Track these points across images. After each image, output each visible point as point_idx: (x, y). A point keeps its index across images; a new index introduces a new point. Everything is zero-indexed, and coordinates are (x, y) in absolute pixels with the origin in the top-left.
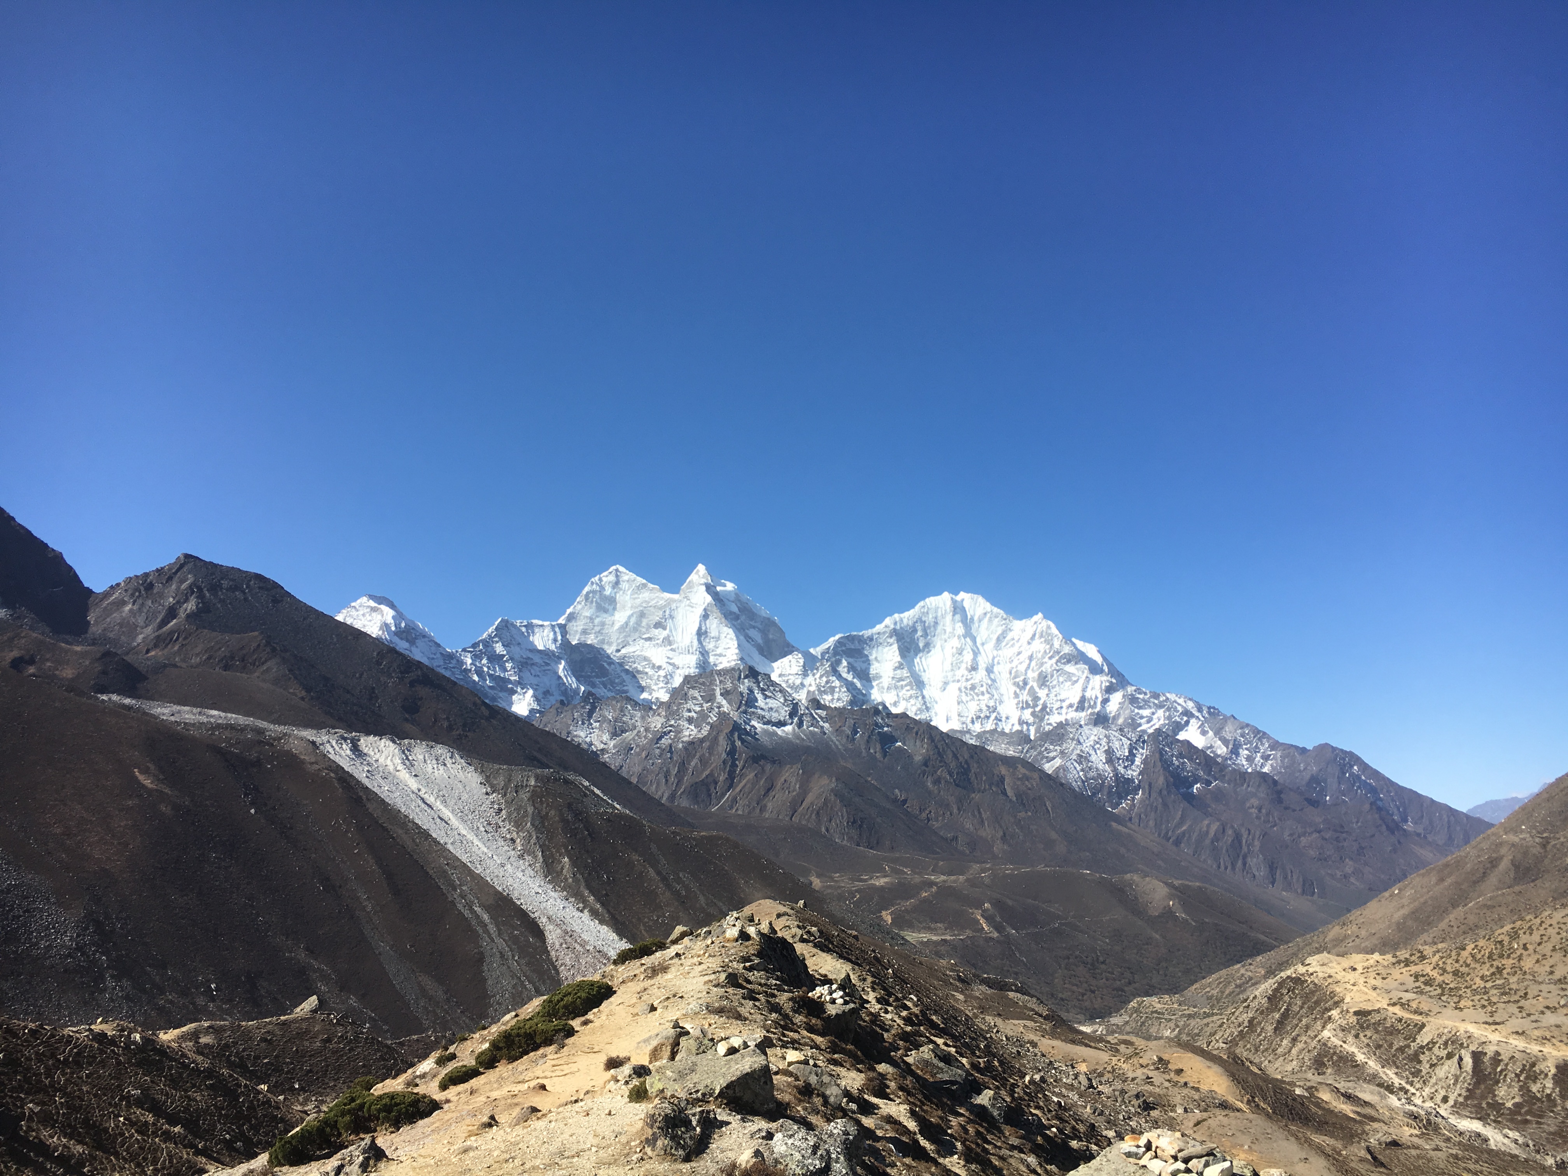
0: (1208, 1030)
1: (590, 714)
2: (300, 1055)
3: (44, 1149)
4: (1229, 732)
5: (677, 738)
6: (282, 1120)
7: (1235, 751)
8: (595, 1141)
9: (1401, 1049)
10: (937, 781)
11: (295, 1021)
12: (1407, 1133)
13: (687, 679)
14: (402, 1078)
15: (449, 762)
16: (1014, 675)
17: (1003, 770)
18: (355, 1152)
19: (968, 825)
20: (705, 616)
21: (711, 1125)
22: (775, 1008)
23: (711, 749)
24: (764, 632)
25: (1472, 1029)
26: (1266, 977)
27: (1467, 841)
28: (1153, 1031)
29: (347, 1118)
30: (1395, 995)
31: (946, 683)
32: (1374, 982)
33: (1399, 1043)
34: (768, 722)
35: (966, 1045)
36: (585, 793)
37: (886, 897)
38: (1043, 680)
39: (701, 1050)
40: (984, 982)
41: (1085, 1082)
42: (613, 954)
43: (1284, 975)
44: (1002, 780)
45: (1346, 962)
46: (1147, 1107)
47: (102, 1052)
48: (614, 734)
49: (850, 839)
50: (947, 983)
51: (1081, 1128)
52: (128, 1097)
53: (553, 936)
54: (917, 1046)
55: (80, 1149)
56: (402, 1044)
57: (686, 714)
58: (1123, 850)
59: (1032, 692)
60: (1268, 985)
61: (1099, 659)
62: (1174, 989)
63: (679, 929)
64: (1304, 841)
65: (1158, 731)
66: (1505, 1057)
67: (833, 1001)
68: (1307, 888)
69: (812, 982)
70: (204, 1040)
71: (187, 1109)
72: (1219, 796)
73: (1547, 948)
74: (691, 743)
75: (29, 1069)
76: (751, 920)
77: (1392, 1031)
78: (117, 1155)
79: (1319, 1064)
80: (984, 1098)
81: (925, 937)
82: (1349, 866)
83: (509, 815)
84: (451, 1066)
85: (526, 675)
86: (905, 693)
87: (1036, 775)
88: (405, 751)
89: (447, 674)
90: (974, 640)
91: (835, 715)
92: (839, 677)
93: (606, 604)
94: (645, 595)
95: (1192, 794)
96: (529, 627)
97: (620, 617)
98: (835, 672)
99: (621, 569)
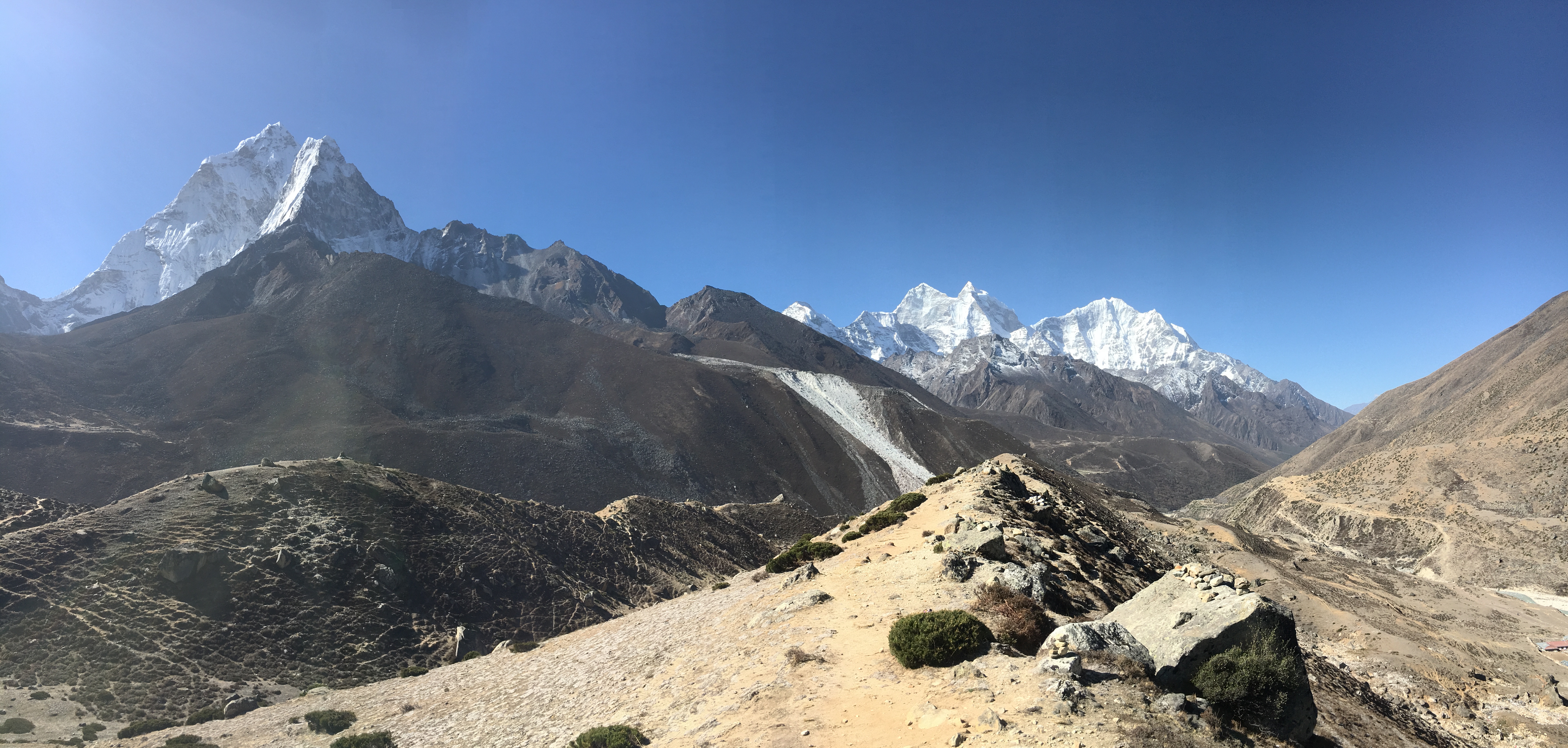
0: (1227, 514)
1: (911, 360)
2: (776, 521)
3: (670, 555)
4: (1246, 373)
5: (957, 372)
6: (770, 551)
7: (1248, 382)
8: (918, 571)
9: (1310, 517)
10: (1097, 395)
11: (773, 505)
12: (1311, 554)
13: (962, 342)
14: (824, 536)
15: (841, 384)
16: (1139, 341)
17: (1132, 389)
18: (804, 569)
19: (1113, 417)
20: (972, 309)
21: (974, 565)
22: (1008, 507)
23: (976, 378)
24: (1005, 317)
25: (1340, 506)
26: (1253, 489)
27: (1343, 423)
28: (1201, 516)
29: (800, 553)
30: (1309, 493)
31: (1103, 345)
32: (1299, 488)
33: (1309, 514)
34: (1008, 364)
35: (1107, 525)
36: (909, 400)
37: (1069, 452)
38: (1155, 343)
39: (970, 528)
40: (1118, 494)
41: (1166, 541)
42: (926, 480)
43: (1261, 487)
44: (1131, 394)
45: (1289, 480)
46: (1195, 551)
47: (690, 514)
48: (924, 371)
49: (1051, 422)
50: (1099, 495)
51: (1163, 563)
52: (702, 535)
53: (895, 470)
54: (1082, 526)
55: (684, 557)
56: (824, 519)
57: (963, 360)
58: (1191, 430)
59: (1148, 350)
60: (1254, 492)
61: (1184, 334)
62: (1212, 495)
63: (960, 469)
64: (1274, 425)
65: (1212, 371)
66: (1353, 518)
67: (1038, 504)
68: (1274, 447)
69: (1028, 495)
70: (733, 511)
71: (728, 542)
72: (1239, 404)
73: (1372, 469)
74: (965, 375)
75: (661, 520)
76: (998, 463)
77: (1307, 510)
78: (699, 561)
79: (1275, 527)
80: (1115, 551)
81: (1089, 472)
82: (1293, 436)
83: (872, 410)
84: (847, 531)
85: (877, 340)
86: (1082, 349)
87: (1148, 392)
88: (819, 380)
89: (838, 340)
90: (1118, 322)
91: (1044, 359)
92: (1046, 340)
93: (918, 303)
94: (939, 299)
95: (1226, 403)
96: (878, 315)
97: (926, 310)
98: (1043, 337)
99: (926, 285)
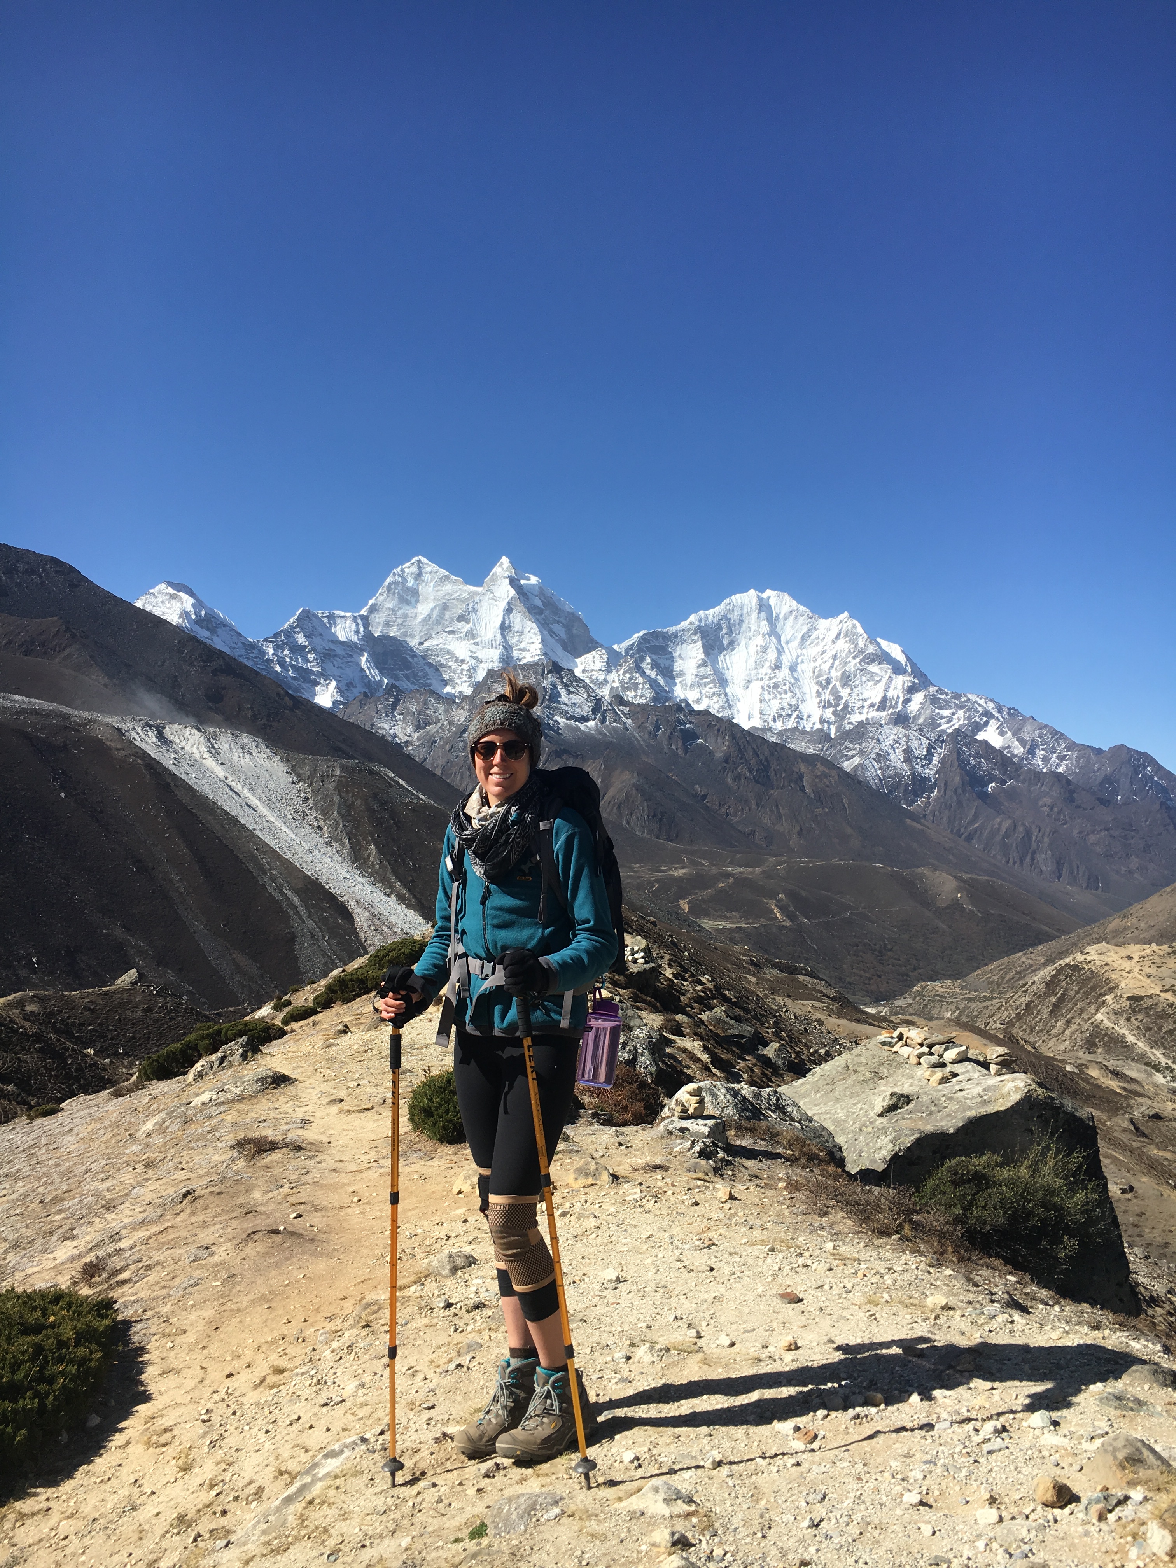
0: (987, 1013)
1: (394, 707)
2: (123, 1023)
4: (1027, 732)
7: (1032, 752)
10: (737, 778)
11: (116, 992)
12: (1170, 1107)
13: (491, 673)
15: (254, 751)
16: (817, 674)
17: (803, 768)
19: (766, 821)
20: (509, 610)
24: (568, 628)
26: (1045, 965)
28: (935, 1013)
30: (1168, 983)
31: (749, 682)
32: (1147, 970)
33: (1168, 1026)
34: (571, 718)
36: (391, 784)
37: (683, 888)
38: (846, 679)
40: (776, 966)
43: (1062, 962)
44: (801, 777)
45: (1124, 952)
48: (418, 727)
49: (650, 831)
50: (740, 967)
53: (361, 918)
54: (711, 1008)
58: (915, 847)
59: (835, 692)
60: (1047, 972)
61: (902, 659)
62: (957, 975)
64: (1092, 838)
65: (958, 731)
67: (635, 961)
68: (1092, 883)
70: (30, 1008)
71: (18, 1070)
72: (1012, 794)
77: (1163, 1015)
79: (1090, 1044)
81: (720, 924)
82: (1134, 863)
83: (316, 803)
84: (288, 1009)
85: (329, 666)
86: (708, 690)
87: (834, 773)
88: (211, 740)
89: (249, 664)
90: (779, 638)
91: (638, 711)
92: (643, 674)
93: (409, 596)
94: (448, 587)
95: (986, 793)
96: (331, 617)
97: (423, 609)
98: (639, 668)
99: (424, 560)
